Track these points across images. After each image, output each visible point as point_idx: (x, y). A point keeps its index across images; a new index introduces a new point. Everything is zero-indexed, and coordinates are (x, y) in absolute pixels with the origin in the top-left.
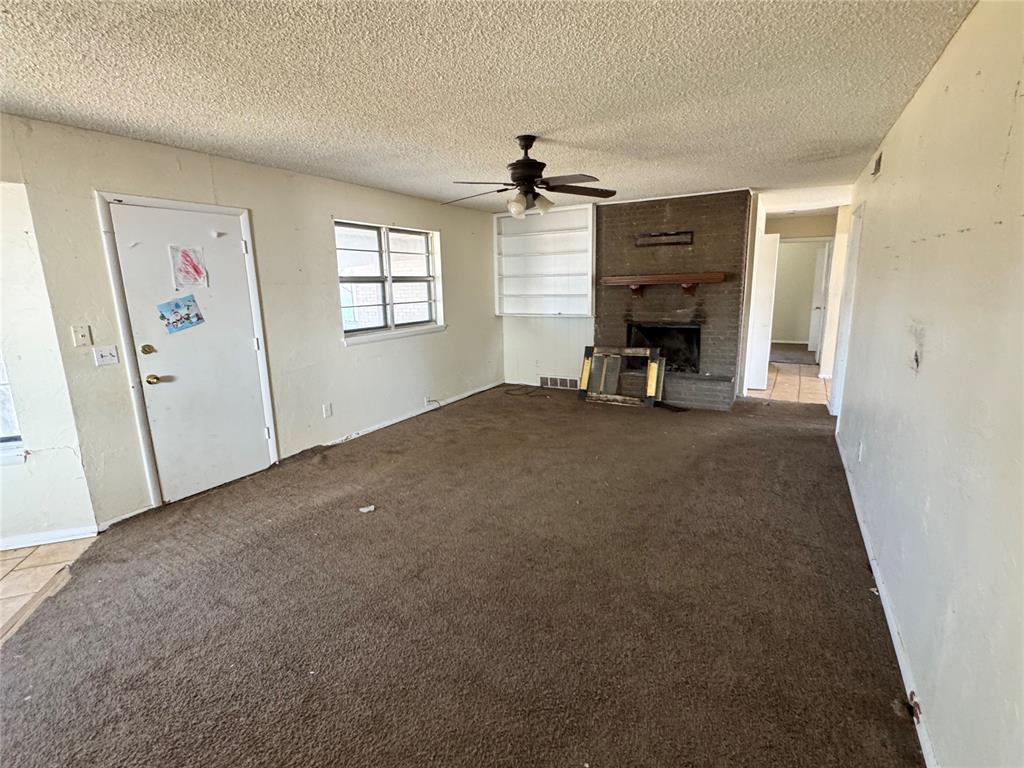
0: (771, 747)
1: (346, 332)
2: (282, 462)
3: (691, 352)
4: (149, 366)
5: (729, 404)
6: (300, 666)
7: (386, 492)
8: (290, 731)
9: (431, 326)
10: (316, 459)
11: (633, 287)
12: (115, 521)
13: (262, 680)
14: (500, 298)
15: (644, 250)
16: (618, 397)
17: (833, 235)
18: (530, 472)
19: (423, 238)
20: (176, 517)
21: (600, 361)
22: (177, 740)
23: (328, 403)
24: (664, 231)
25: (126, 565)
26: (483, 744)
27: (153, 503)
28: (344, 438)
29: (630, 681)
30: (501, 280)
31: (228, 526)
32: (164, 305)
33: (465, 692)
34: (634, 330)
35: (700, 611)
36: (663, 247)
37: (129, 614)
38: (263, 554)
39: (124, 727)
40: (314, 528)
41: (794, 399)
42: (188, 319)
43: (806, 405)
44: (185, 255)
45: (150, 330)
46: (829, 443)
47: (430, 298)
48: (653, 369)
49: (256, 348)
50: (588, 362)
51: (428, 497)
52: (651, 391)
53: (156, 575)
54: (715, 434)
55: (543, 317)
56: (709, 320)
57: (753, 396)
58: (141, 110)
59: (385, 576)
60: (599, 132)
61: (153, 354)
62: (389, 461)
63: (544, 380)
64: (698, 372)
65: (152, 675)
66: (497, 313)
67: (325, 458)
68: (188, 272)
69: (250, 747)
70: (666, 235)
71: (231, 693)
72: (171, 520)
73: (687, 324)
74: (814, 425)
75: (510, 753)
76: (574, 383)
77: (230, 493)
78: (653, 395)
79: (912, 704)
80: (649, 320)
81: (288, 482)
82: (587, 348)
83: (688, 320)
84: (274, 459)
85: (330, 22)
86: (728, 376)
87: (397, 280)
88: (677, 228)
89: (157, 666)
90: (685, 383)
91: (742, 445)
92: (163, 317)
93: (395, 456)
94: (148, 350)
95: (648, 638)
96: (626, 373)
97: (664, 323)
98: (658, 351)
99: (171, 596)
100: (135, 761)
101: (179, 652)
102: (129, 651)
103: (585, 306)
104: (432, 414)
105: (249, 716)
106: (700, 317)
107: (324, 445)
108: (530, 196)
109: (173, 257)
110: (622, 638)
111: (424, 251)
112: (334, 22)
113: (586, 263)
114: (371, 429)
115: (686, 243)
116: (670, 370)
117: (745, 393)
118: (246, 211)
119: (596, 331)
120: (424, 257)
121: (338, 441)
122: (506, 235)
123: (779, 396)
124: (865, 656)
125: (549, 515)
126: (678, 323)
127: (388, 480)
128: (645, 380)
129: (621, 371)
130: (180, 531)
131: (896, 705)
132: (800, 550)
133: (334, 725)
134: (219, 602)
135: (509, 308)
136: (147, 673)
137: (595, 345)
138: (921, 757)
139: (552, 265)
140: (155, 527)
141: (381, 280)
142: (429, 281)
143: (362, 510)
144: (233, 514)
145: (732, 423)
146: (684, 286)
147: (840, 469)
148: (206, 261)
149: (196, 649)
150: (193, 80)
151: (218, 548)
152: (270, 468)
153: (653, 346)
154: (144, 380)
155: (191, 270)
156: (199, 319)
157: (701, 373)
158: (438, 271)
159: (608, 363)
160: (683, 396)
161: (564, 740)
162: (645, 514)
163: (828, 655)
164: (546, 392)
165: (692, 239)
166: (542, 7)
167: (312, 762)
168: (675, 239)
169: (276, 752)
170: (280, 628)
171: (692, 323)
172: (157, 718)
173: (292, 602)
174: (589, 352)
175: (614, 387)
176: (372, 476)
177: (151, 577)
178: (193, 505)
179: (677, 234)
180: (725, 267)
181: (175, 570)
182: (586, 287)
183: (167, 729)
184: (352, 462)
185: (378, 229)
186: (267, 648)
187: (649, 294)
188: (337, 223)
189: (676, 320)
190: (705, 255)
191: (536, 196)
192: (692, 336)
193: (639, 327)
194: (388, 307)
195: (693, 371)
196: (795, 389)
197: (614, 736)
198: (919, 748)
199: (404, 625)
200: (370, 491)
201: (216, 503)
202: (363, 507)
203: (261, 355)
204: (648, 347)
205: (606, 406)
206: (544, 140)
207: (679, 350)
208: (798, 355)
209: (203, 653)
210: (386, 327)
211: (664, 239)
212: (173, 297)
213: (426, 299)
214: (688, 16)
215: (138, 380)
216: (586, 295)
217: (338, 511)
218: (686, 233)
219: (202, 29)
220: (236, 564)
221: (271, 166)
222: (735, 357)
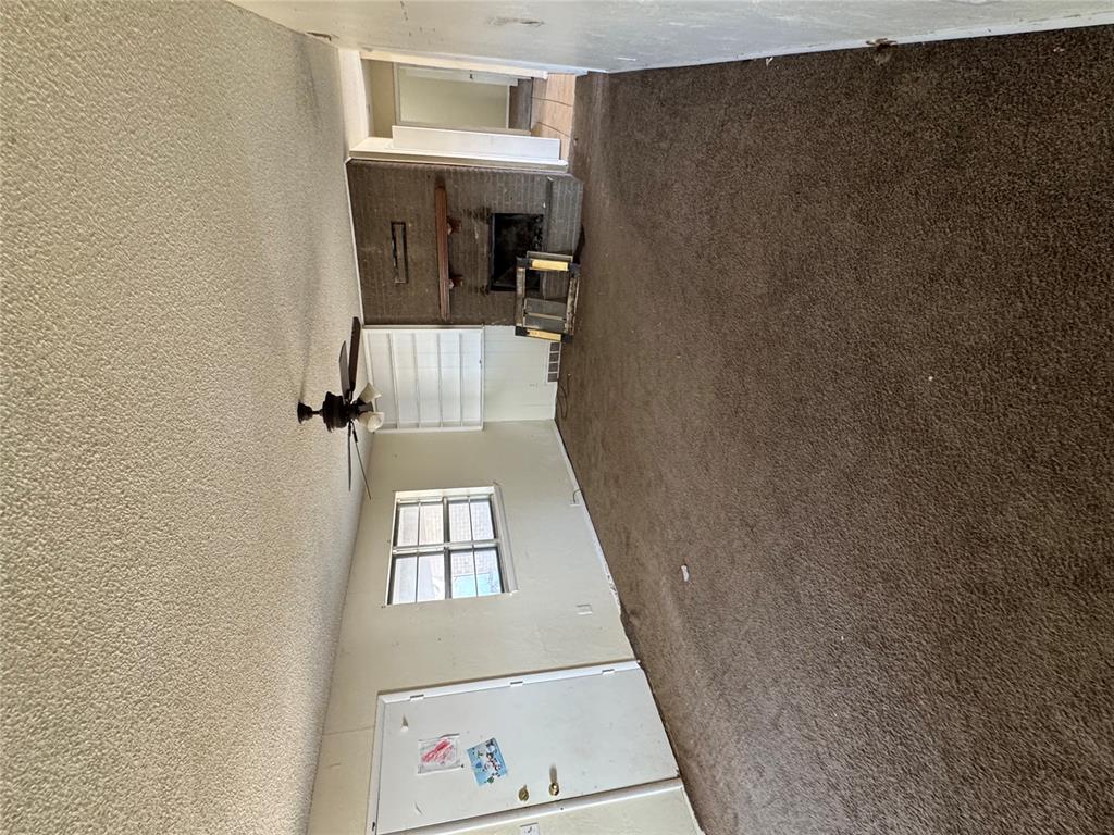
0: (917, 193)
1: (503, 591)
2: (638, 656)
3: (520, 221)
4: (540, 793)
5: (576, 184)
6: (836, 649)
7: (669, 553)
8: (897, 663)
9: (495, 502)
10: (635, 621)
11: (452, 285)
12: (697, 825)
13: (849, 686)
14: (464, 425)
15: (412, 276)
16: (569, 301)
17: (392, 63)
18: (647, 403)
19: (402, 509)
20: (694, 765)
21: (530, 320)
22: (903, 769)
23: (578, 609)
24: (391, 251)
25: (740, 816)
26: (910, 477)
27: (679, 788)
28: (613, 591)
29: (853, 325)
30: (445, 425)
31: (703, 713)
32: (478, 780)
33: (862, 491)
34: (498, 284)
35: (787, 245)
36: (409, 254)
37: (786, 813)
38: (730, 680)
39: (890, 820)
40: (704, 628)
41: (571, 111)
42: (491, 755)
43: (576, 99)
44: (427, 758)
45: (503, 793)
46: (617, 80)
47: (466, 501)
48: (538, 264)
49: (521, 684)
50: (532, 333)
51: (673, 510)
52: (563, 266)
53: (750, 786)
54: (608, 202)
55: (484, 380)
56: (486, 205)
57: (567, 154)
58: (283, 807)
59: (752, 560)
60: (293, 337)
61: (528, 789)
62: (636, 547)
63: (552, 378)
64: (542, 216)
65: (843, 792)
66: (480, 428)
67: (634, 613)
68: (444, 756)
69: (909, 701)
70: (395, 250)
71: (861, 717)
72: (697, 771)
73: (490, 228)
74: (599, 94)
75: (918, 451)
76: (554, 346)
77: (669, 710)
78: (566, 264)
79: (878, 44)
80: (486, 268)
81: (657, 651)
82: (517, 334)
83: (486, 227)
84: (635, 665)
85: (201, 629)
86: (547, 183)
87: (447, 537)
88: (388, 239)
89: (835, 787)
90: (554, 230)
91: (619, 175)
92: (491, 780)
93: (631, 540)
94: (524, 795)
95: (814, 301)
96: (544, 293)
97: (489, 252)
98: (519, 259)
99: (770, 773)
100: (921, 810)
101: (823, 765)
102: (821, 814)
103: (473, 336)
104: (589, 499)
105: (882, 701)
106: (484, 214)
107: (620, 612)
108: (361, 408)
109: (429, 770)
110: (812, 328)
111: (416, 508)
112: (200, 625)
113: (426, 335)
114: (604, 563)
115: (404, 229)
116: (540, 245)
117: (564, 163)
118: (381, 697)
119: (498, 324)
120: (423, 508)
121: (616, 598)
122: (397, 420)
123: (568, 127)
124: (831, 83)
125: (692, 388)
126: (490, 238)
127: (656, 549)
128: (550, 272)
129: (541, 297)
130: (707, 761)
131: (881, 60)
132: (728, 131)
133: (892, 620)
134: (775, 726)
135: (475, 415)
136: (842, 796)
137: (514, 324)
138: (928, 44)
139: (428, 368)
140: (703, 787)
141: (448, 553)
142: (448, 503)
143: (686, 579)
144: (690, 708)
145: (597, 182)
146: (450, 231)
147: (645, 74)
148: (432, 737)
149: (820, 749)
150: (256, 758)
151: (724, 724)
152: (643, 669)
153: (515, 265)
154: (554, 798)
155: (442, 752)
156: (492, 744)
157: (543, 213)
158: (437, 493)
159: (533, 311)
160: (568, 233)
161: (907, 397)
162: (691, 288)
163: (831, 121)
164: (564, 376)
165: (399, 223)
166: (181, 421)
167: (924, 643)
168: (400, 241)
169: (914, 676)
170: (800, 666)
171: (489, 223)
172: (883, 788)
173: (776, 653)
174: (521, 332)
175: (558, 305)
176: (652, 565)
177: (752, 791)
178: (681, 747)
179: (394, 239)
180: (430, 188)
181: (746, 767)
182: (452, 335)
183: (892, 779)
184: (637, 586)
185: (394, 558)
186: (820, 680)
187: (460, 268)
188: (389, 602)
189: (486, 238)
190: (417, 209)
191: (360, 401)
192: (503, 222)
193: (494, 277)
194: (476, 546)
195: (541, 220)
196: (559, 107)
197: (905, 349)
198: (920, 44)
199: (798, 545)
200: (668, 569)
201: (679, 724)
202: (683, 577)
203: (526, 679)
204: (515, 269)
205: (579, 313)
206: (302, 395)
207: (518, 235)
208: (522, 98)
209: (823, 743)
210: (496, 548)
211: (400, 253)
212: (470, 772)
213: (467, 505)
214: (185, 272)
215: (555, 804)
216: (461, 336)
217: (687, 602)
218: (393, 230)
219: (210, 753)
220: (740, 707)
221: (333, 672)
222: (526, 176)
